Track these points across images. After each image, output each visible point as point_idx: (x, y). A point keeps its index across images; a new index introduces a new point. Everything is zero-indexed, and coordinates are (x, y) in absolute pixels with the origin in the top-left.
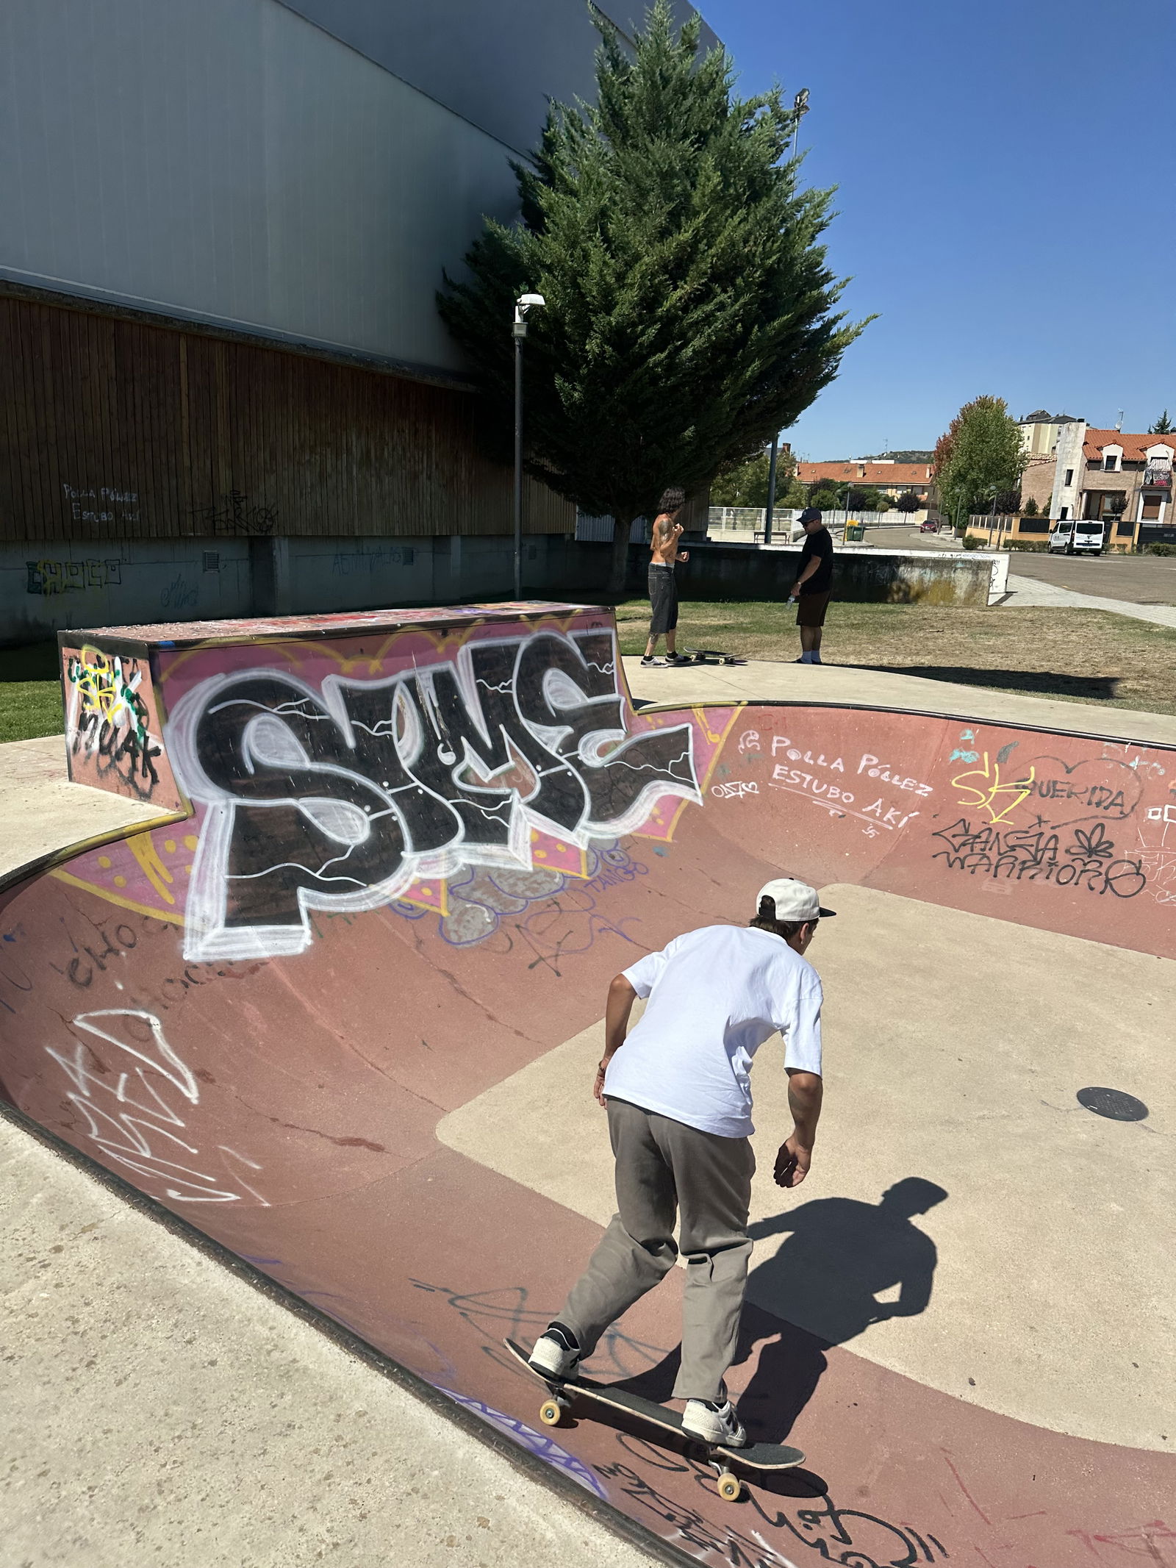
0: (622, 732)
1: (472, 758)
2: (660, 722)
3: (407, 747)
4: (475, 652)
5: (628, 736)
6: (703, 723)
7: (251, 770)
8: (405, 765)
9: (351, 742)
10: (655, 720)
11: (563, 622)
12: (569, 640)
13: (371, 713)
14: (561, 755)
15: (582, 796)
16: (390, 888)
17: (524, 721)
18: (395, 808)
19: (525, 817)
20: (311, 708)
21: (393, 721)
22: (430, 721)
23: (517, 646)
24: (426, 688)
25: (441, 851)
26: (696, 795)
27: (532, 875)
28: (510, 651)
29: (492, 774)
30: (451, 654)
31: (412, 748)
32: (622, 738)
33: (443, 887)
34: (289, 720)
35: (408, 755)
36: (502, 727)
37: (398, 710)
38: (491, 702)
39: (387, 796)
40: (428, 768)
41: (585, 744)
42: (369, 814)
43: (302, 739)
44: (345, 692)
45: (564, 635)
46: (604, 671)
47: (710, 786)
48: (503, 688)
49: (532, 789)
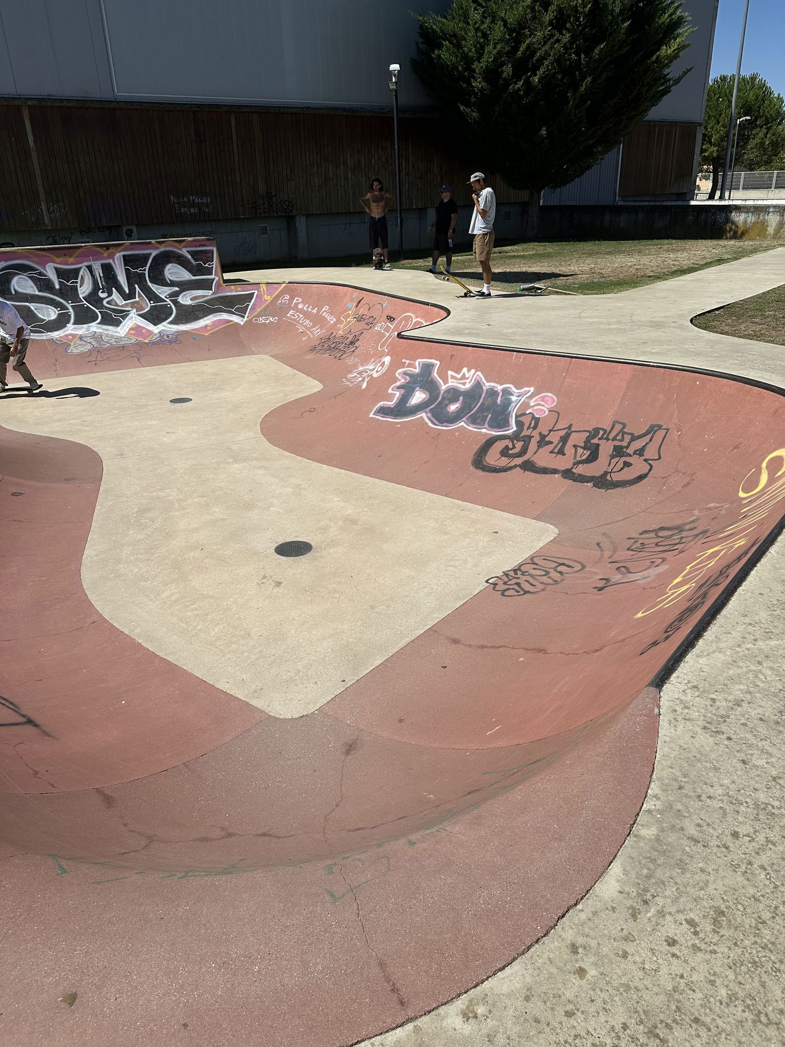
0: (211, 292)
1: (116, 295)
2: (239, 289)
3: (84, 290)
4: (124, 256)
5: (214, 293)
6: (264, 291)
7: (14, 293)
8: (81, 296)
9: (57, 287)
10: (236, 288)
11: (180, 245)
12: (184, 252)
13: (68, 277)
14: (167, 298)
15: (171, 314)
16: (56, 335)
17: (149, 284)
18: (71, 310)
19: (134, 319)
20: (40, 274)
21: (79, 280)
22: (98, 281)
23: (150, 254)
24: (97, 269)
25: (85, 326)
26: (242, 320)
27: (121, 337)
28: (146, 257)
29: (125, 302)
30: (112, 256)
31: (86, 290)
32: (210, 294)
33: (78, 337)
34: (31, 278)
35: (84, 293)
36: (136, 286)
37: (82, 276)
38: (132, 276)
39: (69, 306)
40: (92, 298)
41: (184, 295)
42: (58, 311)
43: (36, 284)
44: (56, 269)
45: (181, 250)
46: (206, 265)
47: (254, 317)
48: (140, 270)
49: (144, 309)
